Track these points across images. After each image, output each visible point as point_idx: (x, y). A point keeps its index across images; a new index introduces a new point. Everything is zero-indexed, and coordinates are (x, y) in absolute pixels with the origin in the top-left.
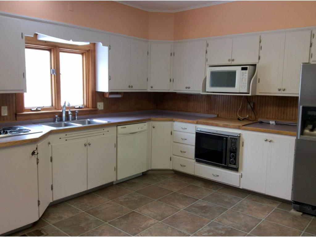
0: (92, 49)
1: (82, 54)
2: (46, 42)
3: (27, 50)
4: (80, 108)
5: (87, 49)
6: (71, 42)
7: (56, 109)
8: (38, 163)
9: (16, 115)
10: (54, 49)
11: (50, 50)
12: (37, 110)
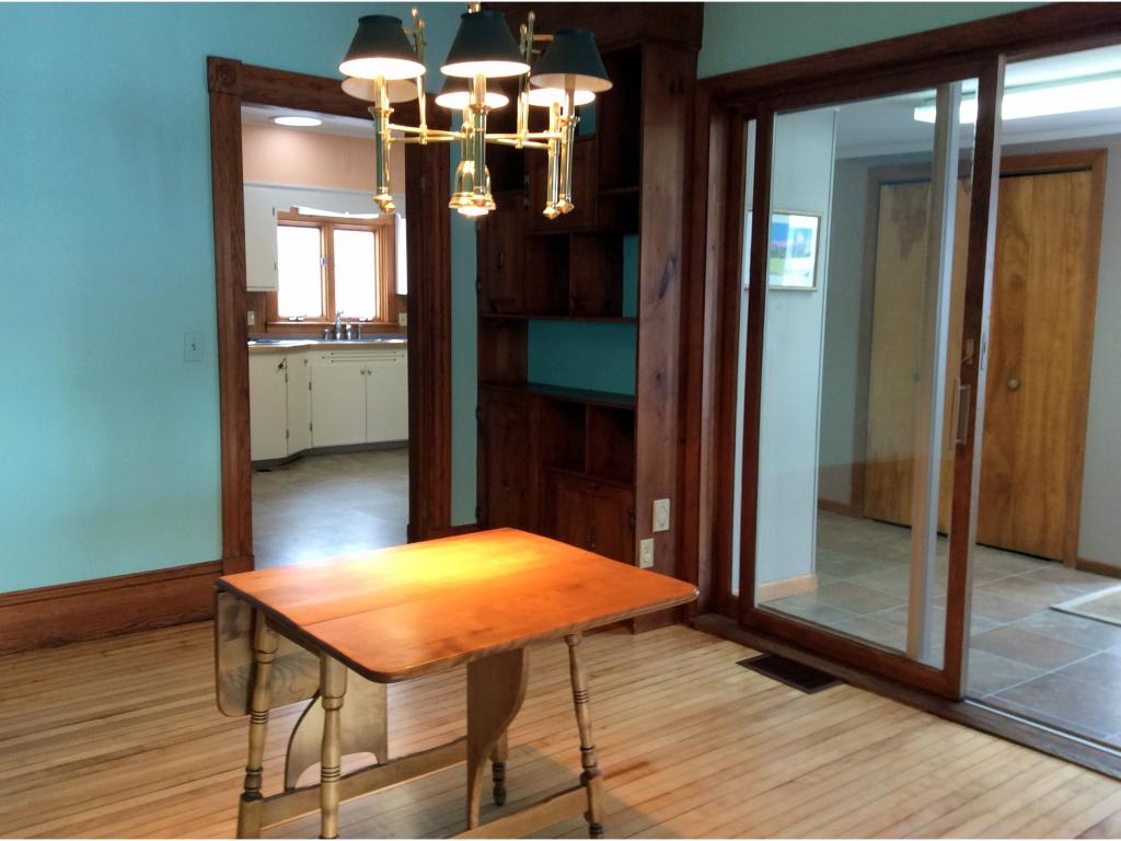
0: (389, 222)
1: (374, 232)
2: (311, 216)
3: (280, 229)
4: (367, 321)
5: (382, 223)
6: (347, 215)
7: (327, 320)
8: (286, 381)
9: (266, 325)
10: (326, 225)
11: (320, 228)
12: (297, 320)
